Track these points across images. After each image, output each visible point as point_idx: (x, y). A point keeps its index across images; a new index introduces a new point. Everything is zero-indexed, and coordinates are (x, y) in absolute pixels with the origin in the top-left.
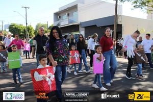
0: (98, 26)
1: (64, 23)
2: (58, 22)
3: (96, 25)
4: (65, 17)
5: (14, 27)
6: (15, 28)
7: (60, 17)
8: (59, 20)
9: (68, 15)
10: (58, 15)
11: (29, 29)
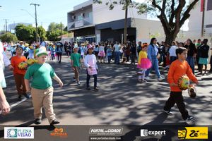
0: (113, 29)
1: (79, 24)
2: (72, 23)
3: (110, 29)
4: (80, 17)
5: (21, 28)
6: (23, 30)
7: (75, 18)
8: (73, 21)
9: (83, 15)
10: (72, 16)
11: (40, 30)
